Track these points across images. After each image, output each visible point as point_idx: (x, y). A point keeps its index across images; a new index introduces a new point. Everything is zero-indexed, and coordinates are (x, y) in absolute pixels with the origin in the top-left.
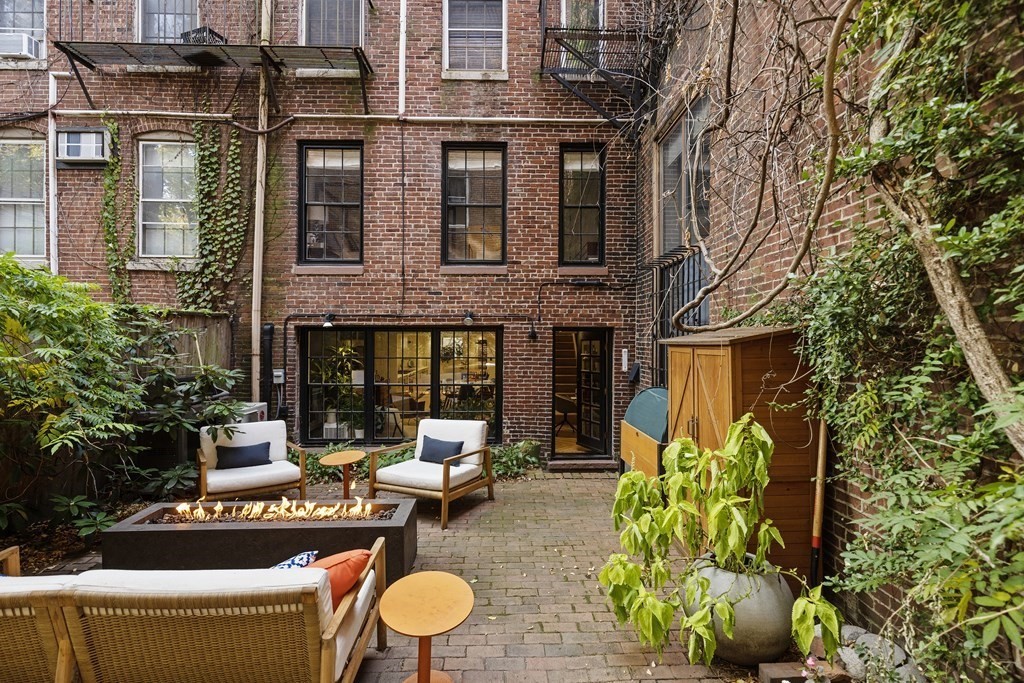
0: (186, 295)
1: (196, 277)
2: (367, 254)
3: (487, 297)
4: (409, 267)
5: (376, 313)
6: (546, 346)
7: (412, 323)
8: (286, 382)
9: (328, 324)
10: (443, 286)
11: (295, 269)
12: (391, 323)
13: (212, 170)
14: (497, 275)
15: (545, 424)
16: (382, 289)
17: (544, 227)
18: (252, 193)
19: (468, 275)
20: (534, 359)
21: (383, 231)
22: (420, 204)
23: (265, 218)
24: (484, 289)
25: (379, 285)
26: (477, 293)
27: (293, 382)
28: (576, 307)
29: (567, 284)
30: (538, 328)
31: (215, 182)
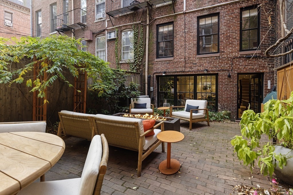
0: (131, 68)
1: (133, 64)
2: (175, 54)
3: (212, 64)
4: (187, 56)
5: (177, 71)
6: (235, 80)
7: (188, 73)
8: (153, 90)
9: (164, 74)
10: (197, 61)
11: (156, 60)
12: (181, 74)
13: (137, 36)
14: (216, 57)
15: (234, 107)
16: (179, 64)
17: (234, 38)
18: (146, 41)
19: (206, 57)
20: (230, 84)
21: (179, 47)
22: (190, 37)
23: (149, 47)
24: (211, 62)
25: (178, 62)
26: (209, 63)
27: (155, 91)
28: (247, 66)
29: (243, 58)
30: (231, 74)
31: (137, 39)
